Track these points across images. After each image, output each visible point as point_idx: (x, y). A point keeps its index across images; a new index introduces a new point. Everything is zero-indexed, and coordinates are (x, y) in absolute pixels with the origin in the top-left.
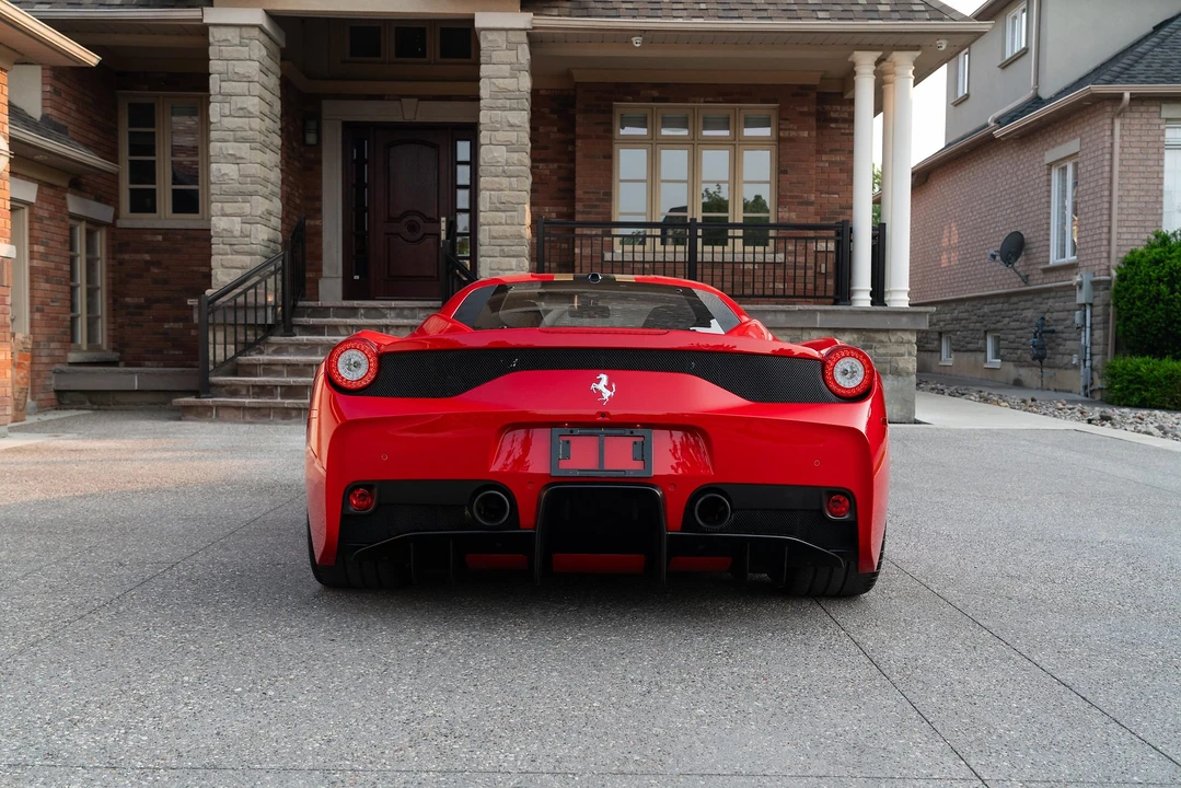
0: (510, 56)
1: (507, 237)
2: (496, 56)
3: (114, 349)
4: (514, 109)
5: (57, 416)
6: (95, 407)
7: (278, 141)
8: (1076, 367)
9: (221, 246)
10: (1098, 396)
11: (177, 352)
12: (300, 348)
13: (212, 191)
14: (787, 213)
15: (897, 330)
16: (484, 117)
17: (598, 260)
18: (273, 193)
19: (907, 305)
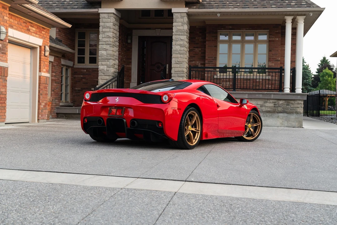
0: (182, 20)
1: (179, 71)
2: (178, 20)
3: (72, 103)
4: (182, 35)
5: (57, 120)
6: (67, 118)
7: (118, 44)
9: (101, 73)
13: (99, 58)
14: (271, 64)
15: (297, 100)
16: (174, 37)
17: (212, 78)
18: (116, 59)
19: (301, 92)
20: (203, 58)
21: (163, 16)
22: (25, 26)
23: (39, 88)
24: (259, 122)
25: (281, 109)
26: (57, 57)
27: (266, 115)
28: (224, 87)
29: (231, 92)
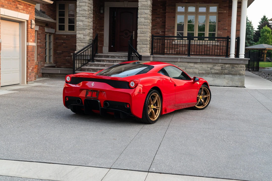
1: (144, 40)
3: (55, 63)
4: (146, 9)
5: (42, 79)
6: (50, 77)
7: (92, 15)
9: (79, 41)
11: (69, 64)
12: (95, 65)
13: (77, 28)
14: (220, 32)
15: (240, 64)
16: (139, 11)
17: (171, 44)
18: (91, 28)
19: (244, 58)
20: (164, 26)
22: (14, 5)
23: (27, 55)
24: (209, 94)
25: (227, 72)
26: (42, 26)
27: (215, 76)
28: (181, 51)
29: (186, 57)
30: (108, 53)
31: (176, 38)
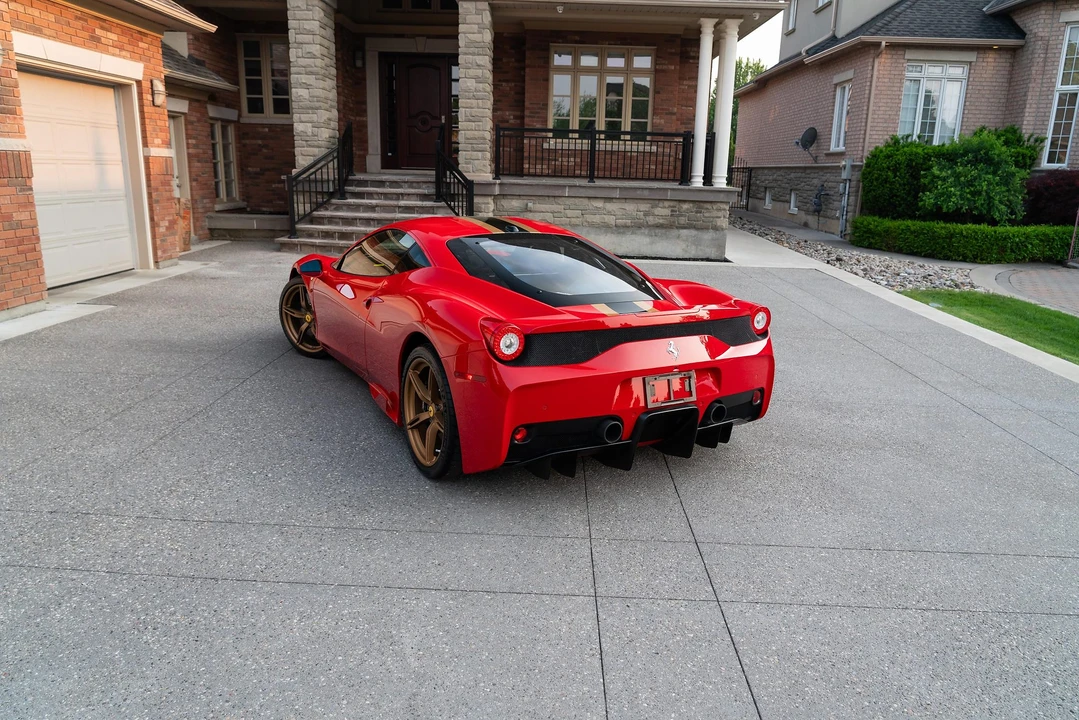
0: (478, 19)
1: (475, 138)
2: (469, 19)
3: (244, 200)
4: (480, 55)
5: (209, 247)
7: (334, 71)
8: (838, 218)
9: (300, 141)
10: (848, 238)
11: (280, 204)
12: (350, 207)
13: (294, 106)
14: (658, 121)
15: (717, 202)
16: (461, 60)
17: (539, 148)
18: (332, 107)
19: (724, 186)
20: (520, 104)
21: (430, 8)
22: (83, 29)
23: (149, 186)
25: (685, 221)
26: (197, 100)
27: (655, 232)
28: (565, 168)
29: (584, 182)
30: (380, 173)
31: (550, 135)
